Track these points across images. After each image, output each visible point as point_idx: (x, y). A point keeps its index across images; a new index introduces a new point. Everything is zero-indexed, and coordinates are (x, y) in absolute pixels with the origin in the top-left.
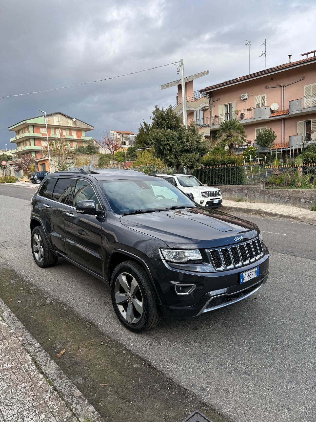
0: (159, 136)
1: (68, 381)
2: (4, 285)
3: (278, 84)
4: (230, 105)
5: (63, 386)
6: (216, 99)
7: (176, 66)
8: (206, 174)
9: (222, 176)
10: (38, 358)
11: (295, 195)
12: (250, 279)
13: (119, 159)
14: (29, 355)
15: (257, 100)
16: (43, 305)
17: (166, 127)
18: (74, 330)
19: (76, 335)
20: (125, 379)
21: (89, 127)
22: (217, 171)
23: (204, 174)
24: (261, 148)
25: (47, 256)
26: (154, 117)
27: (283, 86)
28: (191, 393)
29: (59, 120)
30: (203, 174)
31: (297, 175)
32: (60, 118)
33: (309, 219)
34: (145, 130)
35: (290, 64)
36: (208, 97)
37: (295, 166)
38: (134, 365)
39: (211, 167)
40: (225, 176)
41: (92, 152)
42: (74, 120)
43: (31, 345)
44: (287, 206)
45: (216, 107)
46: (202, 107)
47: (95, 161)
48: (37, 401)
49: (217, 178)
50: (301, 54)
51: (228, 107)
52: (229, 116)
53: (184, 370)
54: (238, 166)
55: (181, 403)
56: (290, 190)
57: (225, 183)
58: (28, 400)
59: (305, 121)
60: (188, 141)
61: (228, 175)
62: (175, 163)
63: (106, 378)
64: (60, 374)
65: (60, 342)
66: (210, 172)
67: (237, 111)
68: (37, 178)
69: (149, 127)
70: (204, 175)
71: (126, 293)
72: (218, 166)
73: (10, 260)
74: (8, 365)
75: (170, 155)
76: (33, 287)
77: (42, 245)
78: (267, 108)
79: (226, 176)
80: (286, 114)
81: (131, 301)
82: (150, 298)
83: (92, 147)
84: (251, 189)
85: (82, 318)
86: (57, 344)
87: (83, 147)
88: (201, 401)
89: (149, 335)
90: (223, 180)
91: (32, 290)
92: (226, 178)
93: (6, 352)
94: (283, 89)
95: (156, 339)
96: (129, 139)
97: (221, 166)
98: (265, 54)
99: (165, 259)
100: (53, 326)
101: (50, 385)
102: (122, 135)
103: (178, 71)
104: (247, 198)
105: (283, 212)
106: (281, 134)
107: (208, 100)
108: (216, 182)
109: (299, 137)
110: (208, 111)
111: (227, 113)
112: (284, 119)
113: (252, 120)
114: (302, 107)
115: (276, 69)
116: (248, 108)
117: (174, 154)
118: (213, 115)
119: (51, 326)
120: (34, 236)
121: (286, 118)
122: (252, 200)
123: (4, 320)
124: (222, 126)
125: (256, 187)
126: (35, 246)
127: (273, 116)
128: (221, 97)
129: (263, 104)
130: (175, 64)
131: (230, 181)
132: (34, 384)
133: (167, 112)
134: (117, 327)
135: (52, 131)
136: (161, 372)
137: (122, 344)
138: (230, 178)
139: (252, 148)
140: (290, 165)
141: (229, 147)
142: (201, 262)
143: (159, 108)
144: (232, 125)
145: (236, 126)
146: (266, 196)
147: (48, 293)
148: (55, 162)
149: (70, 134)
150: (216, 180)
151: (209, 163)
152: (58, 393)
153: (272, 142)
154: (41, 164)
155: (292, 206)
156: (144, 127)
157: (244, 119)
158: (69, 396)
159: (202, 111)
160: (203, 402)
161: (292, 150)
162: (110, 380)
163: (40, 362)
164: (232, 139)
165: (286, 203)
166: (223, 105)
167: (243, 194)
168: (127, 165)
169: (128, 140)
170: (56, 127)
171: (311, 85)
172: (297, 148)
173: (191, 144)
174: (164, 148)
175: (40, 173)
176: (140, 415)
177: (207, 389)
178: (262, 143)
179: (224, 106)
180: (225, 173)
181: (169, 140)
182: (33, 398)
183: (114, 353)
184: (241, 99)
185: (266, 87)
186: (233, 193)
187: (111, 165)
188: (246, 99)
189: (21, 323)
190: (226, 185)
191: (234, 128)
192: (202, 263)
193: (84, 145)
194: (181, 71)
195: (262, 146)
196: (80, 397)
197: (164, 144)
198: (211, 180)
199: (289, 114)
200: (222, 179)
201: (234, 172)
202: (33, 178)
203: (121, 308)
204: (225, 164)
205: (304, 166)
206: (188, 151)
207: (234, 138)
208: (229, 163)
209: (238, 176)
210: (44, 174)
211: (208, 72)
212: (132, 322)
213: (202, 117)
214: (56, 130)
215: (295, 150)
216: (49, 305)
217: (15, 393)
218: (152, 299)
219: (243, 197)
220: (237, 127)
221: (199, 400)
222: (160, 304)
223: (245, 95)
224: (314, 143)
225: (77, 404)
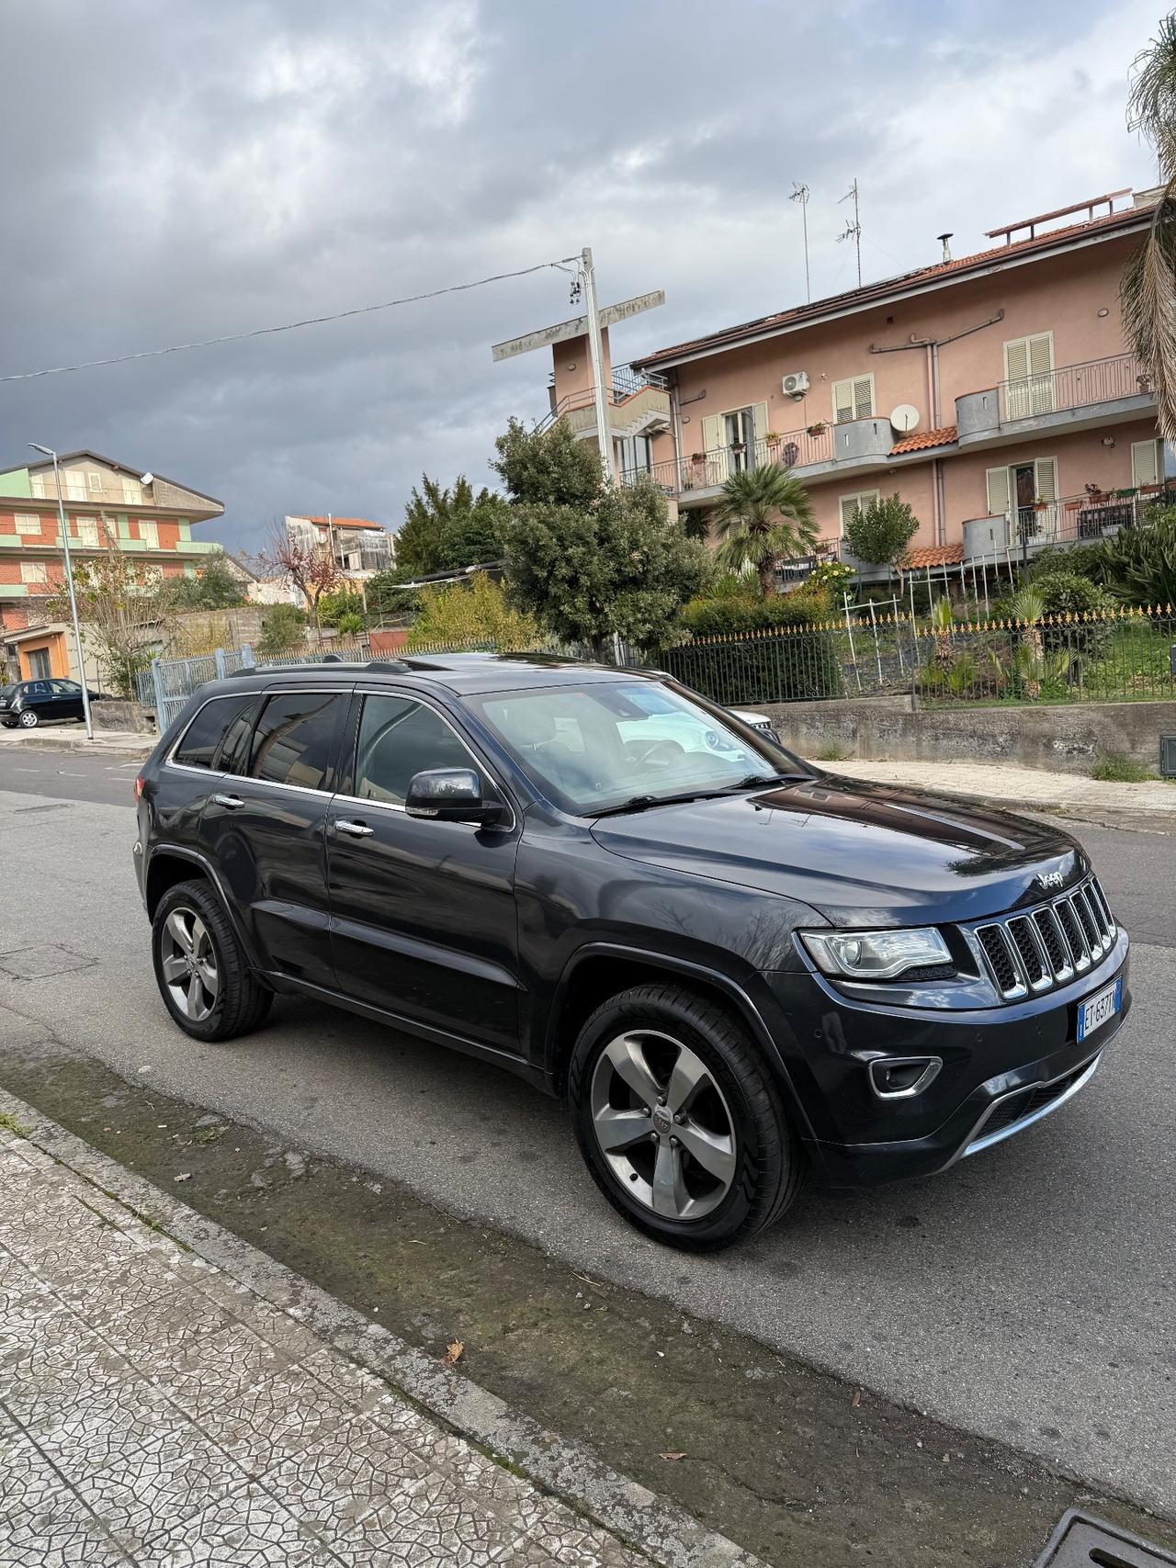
0: (532, 529)
1: (576, 1455)
2: (83, 1120)
3: (913, 338)
4: (743, 415)
5: (566, 1472)
6: (692, 393)
7: (568, 273)
8: (698, 665)
9: (758, 671)
10: (408, 1380)
11: (1030, 726)
12: (1102, 1021)
13: (343, 622)
14: (365, 1369)
15: (841, 393)
16: (281, 1182)
17: (551, 498)
18: (452, 1267)
19: (471, 1282)
20: (742, 1426)
21: (206, 506)
22: (739, 651)
23: (692, 664)
24: (865, 566)
25: (236, 994)
26: (501, 460)
27: (932, 345)
28: (1011, 1453)
29: (87, 481)
30: (687, 664)
31: (1027, 659)
32: (90, 474)
33: (1099, 809)
34: (430, 511)
35: (948, 268)
36: (665, 388)
37: (1018, 624)
38: (748, 1373)
39: (717, 638)
40: (770, 670)
41: (223, 599)
42: (148, 479)
43: (351, 1332)
44: (1004, 768)
45: (694, 424)
46: (646, 423)
47: (245, 632)
48: (500, 1541)
49: (741, 678)
50: (987, 232)
51: (740, 424)
52: (742, 456)
53: (944, 1372)
54: (818, 631)
55: (995, 1492)
56: (1010, 710)
57: (771, 694)
58: (463, 1543)
59: (1012, 467)
60: (635, 545)
61: (782, 666)
62: (590, 628)
63: (669, 1430)
64: (528, 1429)
65: (424, 1315)
66: (713, 657)
67: (772, 438)
68: (23, 705)
69: (444, 500)
70: (693, 670)
71: (646, 1110)
72: (744, 635)
73: (63, 1020)
74: (304, 1417)
75: (573, 597)
76: (205, 1118)
77: (205, 956)
78: (879, 422)
79: (775, 668)
80: (948, 443)
81: (674, 1137)
82: (767, 1119)
83: (222, 582)
84: (868, 712)
85: (463, 1217)
86: (416, 1322)
87: (185, 581)
88: (1062, 1478)
89: (753, 1257)
90: (765, 683)
91: (207, 1128)
92: (776, 676)
93: (268, 1370)
94: (929, 354)
95: (785, 1270)
96: (360, 546)
97: (756, 634)
98: (855, 231)
99: (820, 970)
100: (365, 1256)
101: (514, 1477)
102: (335, 532)
103: (575, 292)
104: (857, 745)
105: (998, 791)
106: (931, 515)
107: (665, 397)
108: (737, 693)
109: (997, 525)
110: (665, 439)
111: (736, 446)
112: (940, 462)
113: (829, 468)
114: (1002, 419)
115: (904, 283)
116: (812, 424)
117: (588, 595)
118: (686, 451)
119: (357, 1258)
120: (168, 921)
121: (949, 455)
122: (875, 752)
123: (187, 1249)
124: (732, 493)
125: (885, 703)
126: (168, 960)
127: (901, 450)
128: (714, 387)
129: (864, 408)
130: (561, 265)
131: (789, 688)
132: (449, 1477)
133: (552, 440)
134: (616, 1241)
135: (63, 523)
136: (867, 1389)
137: (665, 1302)
138: (788, 678)
139: (833, 568)
140: (974, 624)
141: (760, 565)
142: (948, 972)
143: (521, 428)
144: (766, 485)
145: (780, 490)
146: (926, 736)
147: (277, 1134)
148: (94, 641)
149: (135, 535)
150: (737, 687)
151: (710, 626)
152: (564, 1501)
153: (902, 545)
154: (29, 653)
155: (1022, 765)
156: (425, 499)
157: (798, 463)
158: (614, 1507)
159: (644, 439)
160: (1073, 1478)
161: (979, 570)
162: (687, 1437)
163: (426, 1395)
164: (769, 536)
165: (1000, 756)
166: (719, 415)
167: (840, 732)
168: (374, 643)
169: (359, 550)
170: (77, 511)
171: (1027, 340)
172: (996, 561)
173: (647, 557)
174: (551, 573)
175: (31, 688)
176: (869, 1552)
177: (1066, 1433)
178: (868, 548)
179: (724, 420)
180: (769, 659)
181: (567, 543)
182: (476, 1533)
183: (652, 1337)
184: (785, 392)
185: (872, 347)
186: (804, 730)
187: (311, 647)
188: (801, 394)
189: (262, 1254)
190: (774, 702)
191: (774, 498)
192: (952, 978)
193: (190, 573)
194: (588, 291)
195: (870, 560)
196: (659, 1509)
197: (548, 559)
198: (720, 684)
199: (956, 442)
200: (758, 678)
201: (802, 655)
202: (8, 706)
203: (622, 1167)
204: (768, 625)
205: (1047, 625)
206: (636, 583)
207: (774, 533)
208: (783, 623)
209: (820, 669)
210: (51, 689)
211: (660, 297)
212: (684, 1214)
213: (642, 462)
214: (80, 522)
215: (990, 569)
216: (305, 1178)
217: (395, 1521)
218: (773, 1121)
219: (841, 742)
220: (783, 494)
221: (1052, 1472)
222: (811, 1137)
223: (796, 376)
224: (1050, 541)
225: (663, 1536)
